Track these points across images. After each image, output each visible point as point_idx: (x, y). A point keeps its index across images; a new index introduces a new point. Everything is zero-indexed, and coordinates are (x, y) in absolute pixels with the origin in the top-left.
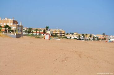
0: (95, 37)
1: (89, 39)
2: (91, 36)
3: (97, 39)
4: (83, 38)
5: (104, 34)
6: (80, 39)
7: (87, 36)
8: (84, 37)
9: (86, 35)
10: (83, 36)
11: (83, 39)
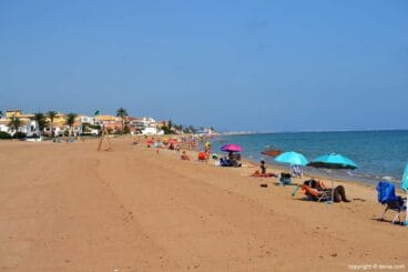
0: (92, 123)
1: (67, 134)
2: (70, 121)
3: (96, 131)
4: (37, 132)
5: (121, 113)
6: (21, 136)
7: (55, 120)
8: (42, 125)
9: (52, 115)
10: (34, 123)
11: (35, 136)
